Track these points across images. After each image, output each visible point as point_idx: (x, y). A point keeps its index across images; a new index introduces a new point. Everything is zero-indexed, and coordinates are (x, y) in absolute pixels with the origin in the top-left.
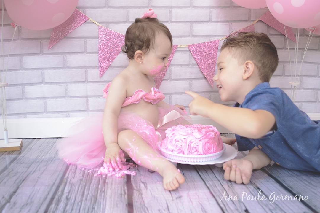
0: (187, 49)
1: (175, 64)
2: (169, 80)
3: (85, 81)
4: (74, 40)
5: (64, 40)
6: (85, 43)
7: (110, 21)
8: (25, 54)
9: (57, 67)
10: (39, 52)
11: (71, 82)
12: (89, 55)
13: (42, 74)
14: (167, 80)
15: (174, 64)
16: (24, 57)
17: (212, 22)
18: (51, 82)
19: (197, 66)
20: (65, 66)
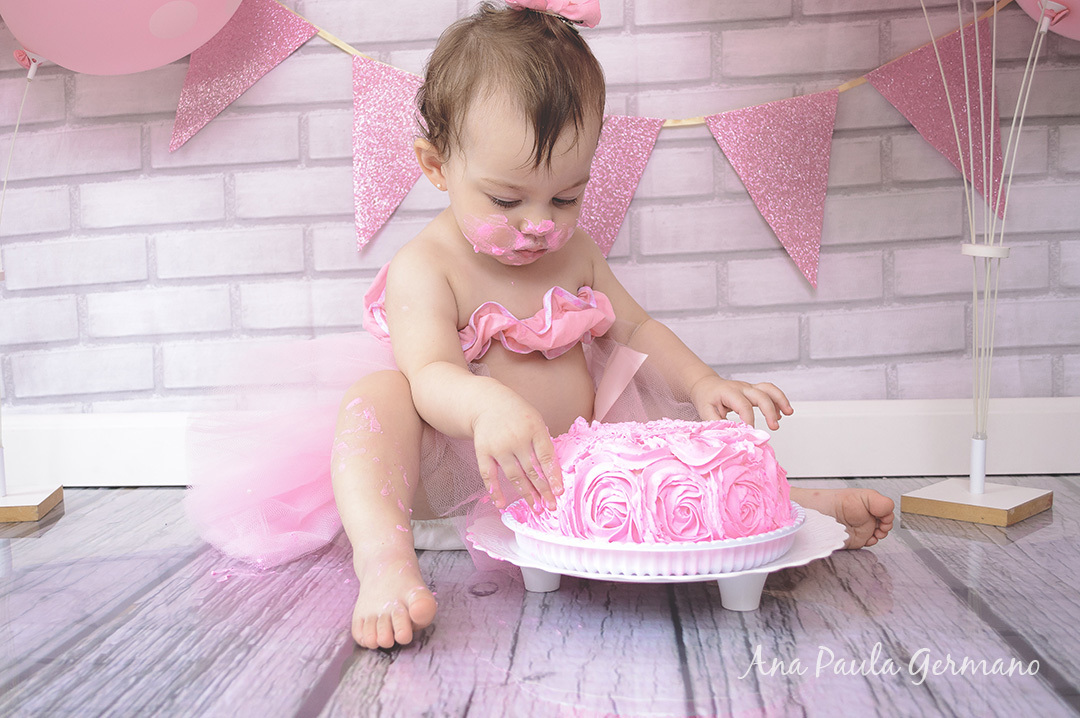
0: (703, 133)
1: (656, 195)
2: (630, 262)
3: (305, 272)
4: (261, 116)
5: (225, 118)
6: (303, 126)
7: (396, 38)
8: (87, 175)
9: (203, 219)
10: (136, 165)
11: (250, 277)
12: (315, 169)
13: (147, 246)
14: (623, 259)
15: (648, 195)
16: (86, 185)
17: (804, 19)
18: (181, 276)
19: (749, 202)
20: (230, 217)
